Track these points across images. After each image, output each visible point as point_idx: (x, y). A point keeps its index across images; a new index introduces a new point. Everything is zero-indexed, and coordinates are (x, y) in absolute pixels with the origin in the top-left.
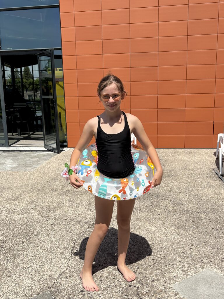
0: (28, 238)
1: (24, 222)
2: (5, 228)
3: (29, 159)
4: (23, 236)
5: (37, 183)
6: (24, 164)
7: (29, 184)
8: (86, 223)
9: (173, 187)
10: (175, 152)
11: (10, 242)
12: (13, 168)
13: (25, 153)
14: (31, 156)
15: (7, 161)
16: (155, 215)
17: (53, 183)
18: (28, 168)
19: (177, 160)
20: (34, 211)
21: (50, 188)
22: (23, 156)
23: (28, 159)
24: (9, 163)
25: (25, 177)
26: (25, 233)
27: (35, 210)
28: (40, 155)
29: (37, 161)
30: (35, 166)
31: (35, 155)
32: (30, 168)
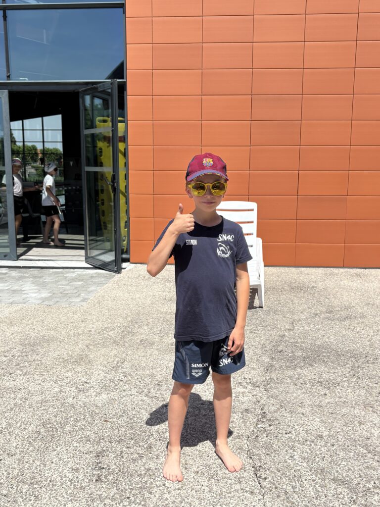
0: (145, 446)
1: (119, 410)
2: (84, 423)
3: (67, 282)
4: (133, 441)
5: (106, 328)
6: (61, 293)
7: (91, 331)
8: (247, 411)
9: (372, 339)
10: (332, 274)
11: (113, 456)
12: (44, 300)
13: (53, 272)
14: (67, 277)
15: (25, 286)
16: (374, 394)
17: (137, 329)
18: (73, 300)
19: (344, 288)
20: (127, 386)
21: (137, 339)
22: (52, 278)
23: (64, 283)
24: (30, 290)
25: (76, 317)
26: (134, 435)
27: (128, 384)
28: (84, 275)
29: (83, 286)
30: (86, 297)
31: (74, 275)
32: (78, 300)
